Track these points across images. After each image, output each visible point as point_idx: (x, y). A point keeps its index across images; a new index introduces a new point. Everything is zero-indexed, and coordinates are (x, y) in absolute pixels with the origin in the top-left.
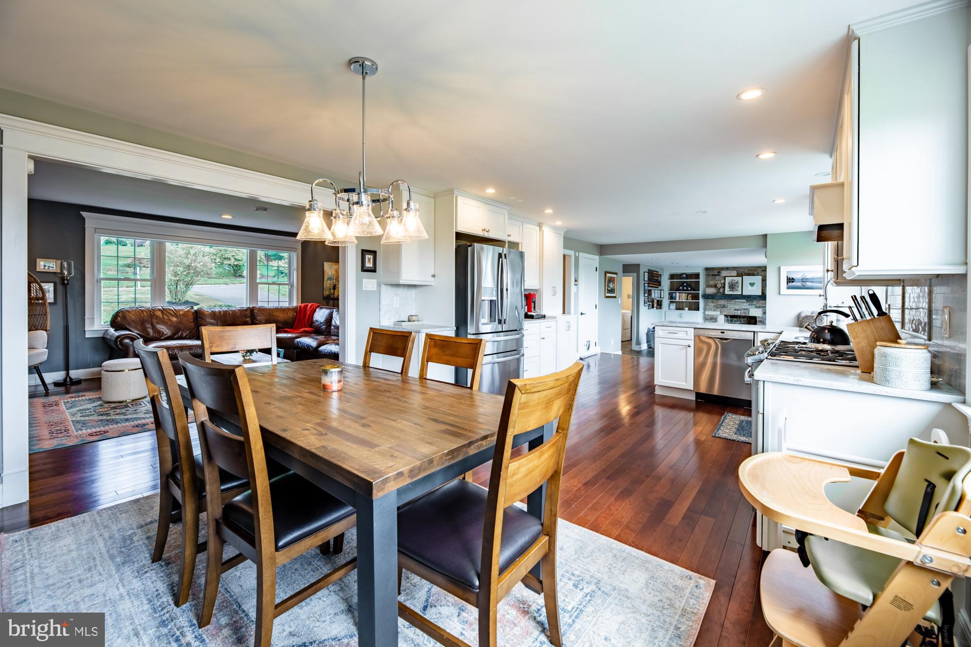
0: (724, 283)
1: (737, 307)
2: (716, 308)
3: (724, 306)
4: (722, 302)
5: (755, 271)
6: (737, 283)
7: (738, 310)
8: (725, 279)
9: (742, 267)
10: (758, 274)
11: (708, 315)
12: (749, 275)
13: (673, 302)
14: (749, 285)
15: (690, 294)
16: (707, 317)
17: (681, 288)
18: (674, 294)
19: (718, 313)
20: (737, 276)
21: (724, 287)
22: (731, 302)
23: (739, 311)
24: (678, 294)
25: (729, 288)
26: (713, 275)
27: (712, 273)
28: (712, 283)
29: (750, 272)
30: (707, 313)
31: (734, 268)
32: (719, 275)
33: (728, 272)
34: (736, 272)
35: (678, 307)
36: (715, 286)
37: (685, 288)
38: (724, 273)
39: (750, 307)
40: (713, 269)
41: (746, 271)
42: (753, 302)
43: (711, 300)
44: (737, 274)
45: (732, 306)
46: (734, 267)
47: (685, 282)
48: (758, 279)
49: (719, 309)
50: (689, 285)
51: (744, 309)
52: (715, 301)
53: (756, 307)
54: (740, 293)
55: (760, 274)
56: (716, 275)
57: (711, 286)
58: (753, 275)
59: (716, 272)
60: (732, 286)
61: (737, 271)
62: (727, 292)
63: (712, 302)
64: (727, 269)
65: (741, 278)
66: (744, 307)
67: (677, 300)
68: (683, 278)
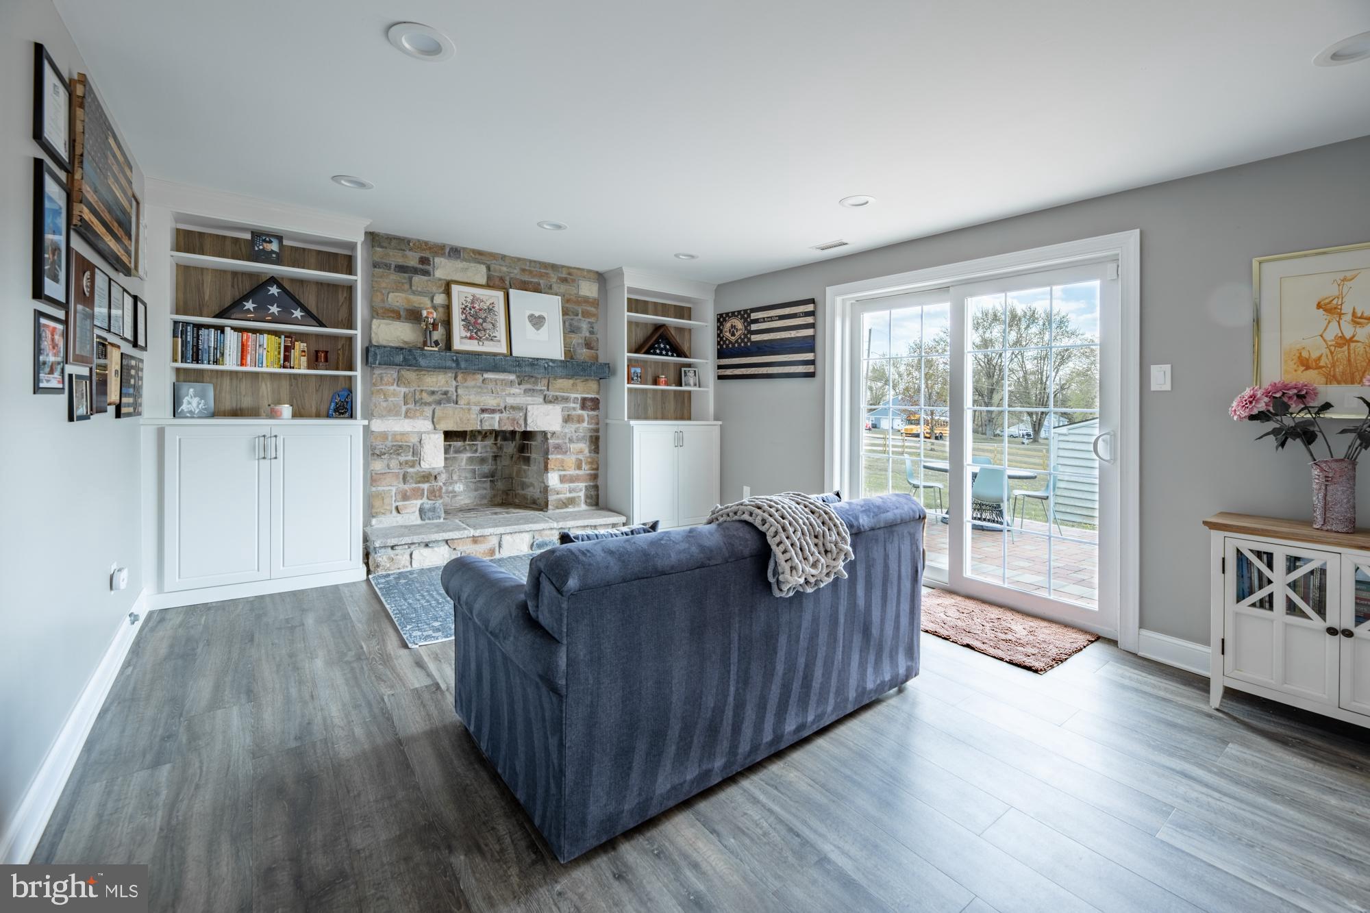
0: (448, 308)
1: (491, 402)
2: (415, 403)
3: (445, 398)
4: (440, 381)
5: (541, 276)
6: (490, 310)
7: (493, 411)
8: (448, 292)
9: (504, 257)
10: (549, 290)
11: (384, 435)
12: (524, 286)
13: (198, 376)
14: (529, 325)
15: (302, 337)
16: (380, 446)
17: (249, 305)
18: (209, 337)
19: (424, 425)
20: (489, 286)
21: (448, 323)
22: (470, 383)
23: (497, 416)
24: (231, 338)
25: (467, 327)
26: (402, 269)
27: (396, 258)
28: (397, 299)
29: (526, 278)
30: (378, 425)
31: (478, 256)
32: (426, 273)
33: (459, 264)
34: (483, 268)
35: (228, 404)
36: (414, 316)
37: (274, 309)
38: (444, 269)
39: (529, 399)
40: (402, 243)
41: (516, 273)
42: (536, 383)
43: (392, 373)
44: (489, 278)
45: (473, 398)
46: (480, 253)
47: (273, 280)
48: (550, 305)
49: (428, 411)
50: (291, 295)
51: (513, 408)
52: (410, 375)
53: (546, 400)
54: (503, 349)
55: (555, 287)
56: (415, 271)
57: (395, 315)
58: (537, 289)
59: (412, 260)
60: (477, 322)
61: (489, 268)
62: (458, 344)
63: (399, 381)
64: (455, 252)
65: (500, 294)
66: (510, 401)
67: (230, 363)
68: (265, 257)
